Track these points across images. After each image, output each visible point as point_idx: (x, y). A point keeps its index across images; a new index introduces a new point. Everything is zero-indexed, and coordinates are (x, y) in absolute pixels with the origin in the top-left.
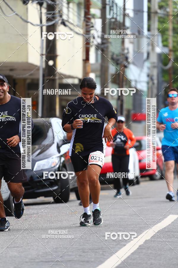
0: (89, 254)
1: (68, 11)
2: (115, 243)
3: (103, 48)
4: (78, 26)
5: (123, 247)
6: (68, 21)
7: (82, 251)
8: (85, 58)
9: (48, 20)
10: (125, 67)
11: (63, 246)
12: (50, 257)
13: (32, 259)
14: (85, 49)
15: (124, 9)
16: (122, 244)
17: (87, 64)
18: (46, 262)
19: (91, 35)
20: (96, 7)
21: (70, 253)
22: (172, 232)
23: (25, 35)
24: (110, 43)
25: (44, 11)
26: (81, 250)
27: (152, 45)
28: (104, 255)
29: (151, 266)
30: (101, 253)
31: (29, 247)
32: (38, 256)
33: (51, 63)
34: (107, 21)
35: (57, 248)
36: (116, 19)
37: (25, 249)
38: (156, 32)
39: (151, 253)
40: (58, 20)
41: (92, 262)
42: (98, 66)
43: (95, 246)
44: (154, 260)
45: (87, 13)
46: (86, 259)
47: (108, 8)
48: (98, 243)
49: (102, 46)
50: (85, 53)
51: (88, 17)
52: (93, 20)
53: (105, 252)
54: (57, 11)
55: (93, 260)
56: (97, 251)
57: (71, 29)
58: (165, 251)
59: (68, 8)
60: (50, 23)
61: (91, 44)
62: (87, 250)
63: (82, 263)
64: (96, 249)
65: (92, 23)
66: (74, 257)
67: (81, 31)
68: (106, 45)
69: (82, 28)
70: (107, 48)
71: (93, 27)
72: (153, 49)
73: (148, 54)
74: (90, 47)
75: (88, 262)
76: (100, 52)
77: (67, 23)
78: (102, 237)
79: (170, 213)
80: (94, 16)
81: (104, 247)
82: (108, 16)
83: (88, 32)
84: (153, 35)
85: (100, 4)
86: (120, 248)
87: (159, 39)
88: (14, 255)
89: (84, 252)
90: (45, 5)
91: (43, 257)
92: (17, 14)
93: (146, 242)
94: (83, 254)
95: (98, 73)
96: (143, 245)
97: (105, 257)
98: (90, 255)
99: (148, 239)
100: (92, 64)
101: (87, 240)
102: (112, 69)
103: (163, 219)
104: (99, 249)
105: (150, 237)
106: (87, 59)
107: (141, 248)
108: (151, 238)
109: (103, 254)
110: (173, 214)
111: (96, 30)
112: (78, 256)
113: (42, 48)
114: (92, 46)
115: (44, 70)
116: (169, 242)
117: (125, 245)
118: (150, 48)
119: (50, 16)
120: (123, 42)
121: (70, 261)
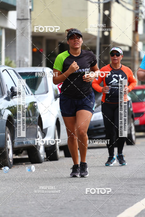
0: (136, 189)
4: (129, 3)
7: (130, 186)
8: (134, 29)
14: (134, 23)
17: (136, 35)
19: (139, 11)
23: (85, 11)
26: (129, 186)
31: (87, 182)
33: (106, 33)
37: (83, 184)
41: (138, 195)
50: (134, 26)
56: (143, 186)
57: (123, 6)
61: (140, 18)
62: (134, 186)
63: (129, 196)
65: (141, 1)
66: (124, 191)
67: (131, 7)
69: (132, 5)
71: (141, 4)
74: (139, 21)
75: (135, 195)
77: (120, 1)
83: (137, 8)
89: (132, 187)
94: (131, 188)
100: (140, 35)
101: (134, 177)
106: (136, 31)
111: (144, 6)
113: (99, 21)
114: (140, 20)
115: (101, 39)
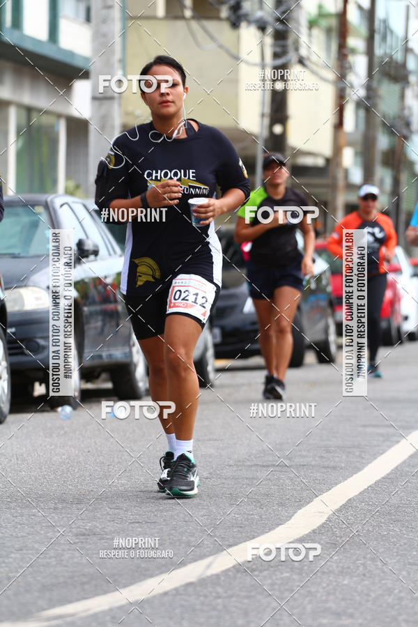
0: (336, 455)
1: (310, 41)
2: (381, 439)
3: (367, 106)
4: (326, 67)
6: (308, 59)
8: (336, 122)
9: (276, 55)
10: (406, 138)
12: (271, 459)
13: (240, 461)
15: (406, 40)
17: (340, 133)
18: (264, 466)
19: (347, 83)
20: (357, 35)
21: (304, 453)
23: (234, 81)
24: (381, 97)
25: (269, 40)
26: (323, 449)
28: (363, 458)
30: (357, 454)
32: (250, 456)
33: (278, 129)
34: (376, 61)
35: (281, 444)
36: (391, 57)
37: (228, 443)
40: (292, 56)
41: (341, 468)
42: (359, 137)
43: (348, 442)
45: (342, 46)
46: (332, 464)
47: (377, 38)
51: (343, 52)
52: (351, 59)
53: (364, 452)
54: (290, 41)
55: (343, 465)
56: (351, 450)
57: (314, 73)
59: (310, 35)
60: (279, 62)
61: (347, 98)
62: (333, 449)
63: (324, 470)
64: (349, 448)
65: (349, 63)
66: (311, 459)
67: (331, 75)
68: (374, 101)
69: (334, 71)
70: (375, 106)
71: (350, 69)
74: (346, 104)
75: (334, 468)
76: (362, 113)
77: (307, 62)
80: (353, 51)
82: (379, 51)
83: (342, 77)
85: (364, 30)
86: (390, 447)
88: (209, 453)
89: (328, 451)
90: (270, 30)
91: (259, 457)
92: (221, 46)
94: (327, 454)
95: (359, 148)
97: (364, 461)
100: (349, 134)
102: (383, 142)
104: (354, 447)
106: (339, 124)
109: (360, 456)
111: (356, 74)
112: (317, 459)
113: (263, 103)
114: (348, 102)
115: (266, 142)
117: (398, 442)
119: (278, 50)
120: (402, 97)
121: (303, 466)
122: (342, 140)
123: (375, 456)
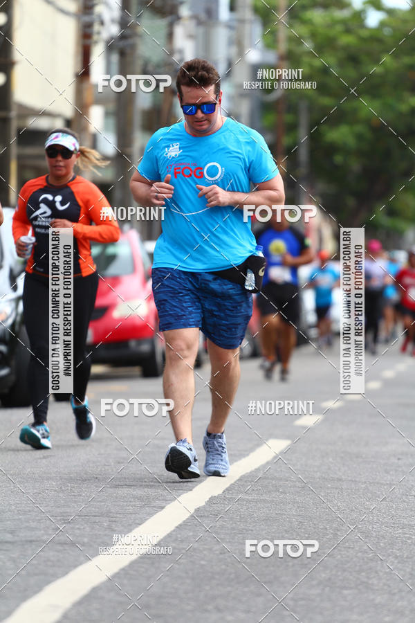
0: (77, 526)
3: (122, 48)
5: (158, 512)
7: (60, 520)
8: (79, 70)
11: (16, 507)
14: (80, 49)
16: (155, 504)
17: (85, 85)
19: (94, 17)
21: (33, 525)
22: (272, 479)
24: (140, 36)
26: (59, 518)
27: (239, 44)
29: (221, 556)
30: (106, 524)
33: (1, 79)
38: (248, 14)
39: (222, 527)
41: (83, 545)
43: (93, 509)
44: (230, 542)
48: (101, 502)
49: (122, 44)
50: (80, 58)
53: (115, 522)
55: (86, 540)
56: (97, 519)
58: (255, 522)
61: (95, 37)
64: (95, 516)
66: (42, 532)
67: (72, 6)
68: (130, 41)
70: (133, 47)
72: (241, 53)
73: (230, 64)
74: (93, 45)
75: (73, 544)
76: (115, 58)
78: (110, 487)
79: (272, 436)
81: (113, 511)
83: (87, 8)
84: (242, 21)
86: (151, 515)
87: (255, 31)
93: (212, 500)
95: (112, 107)
96: (204, 507)
98: (79, 529)
99: (216, 495)
100: (96, 87)
103: (252, 450)
104: (102, 515)
105: (222, 491)
106: (84, 74)
107: (199, 513)
108: (224, 491)
109: (109, 528)
110: (277, 437)
111: (107, 5)
114: (96, 42)
116: (265, 501)
118: (234, 50)
120: (170, 36)
122: (88, 96)
123: (129, 528)
